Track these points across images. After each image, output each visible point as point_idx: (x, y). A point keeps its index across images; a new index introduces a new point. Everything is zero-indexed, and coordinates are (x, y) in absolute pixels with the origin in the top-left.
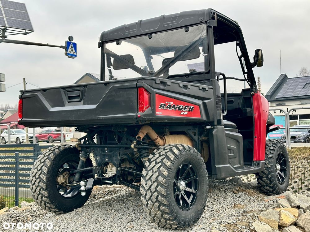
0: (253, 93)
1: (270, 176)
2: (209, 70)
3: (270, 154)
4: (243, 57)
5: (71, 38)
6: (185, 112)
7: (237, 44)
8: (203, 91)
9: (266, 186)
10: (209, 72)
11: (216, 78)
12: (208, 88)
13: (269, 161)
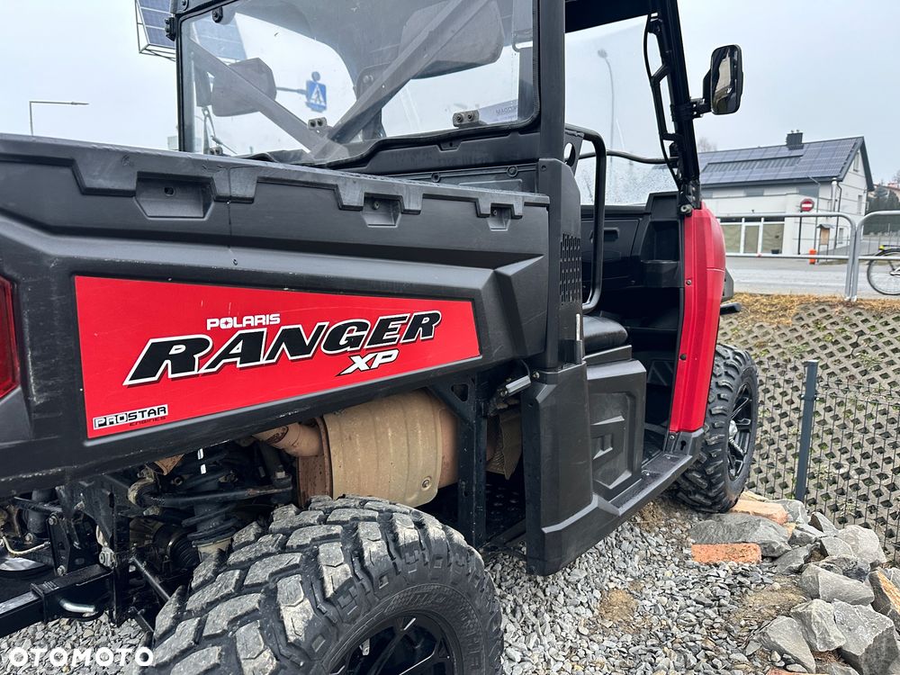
0: (688, 207)
1: (710, 470)
2: (534, 115)
3: (717, 400)
4: (666, 78)
5: (316, 76)
6: (380, 355)
7: (650, 28)
8: (501, 222)
9: (695, 494)
10: (533, 126)
11: (567, 154)
12: (526, 204)
13: (713, 425)
